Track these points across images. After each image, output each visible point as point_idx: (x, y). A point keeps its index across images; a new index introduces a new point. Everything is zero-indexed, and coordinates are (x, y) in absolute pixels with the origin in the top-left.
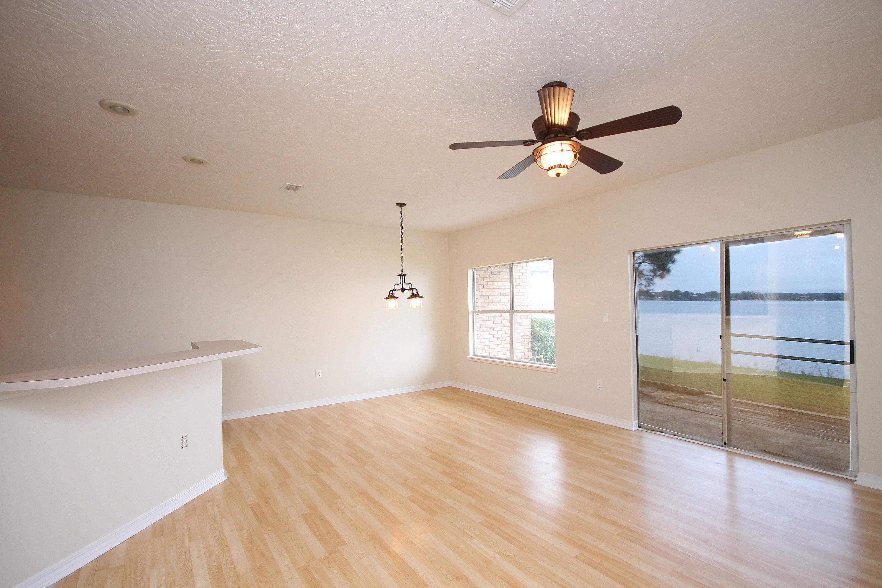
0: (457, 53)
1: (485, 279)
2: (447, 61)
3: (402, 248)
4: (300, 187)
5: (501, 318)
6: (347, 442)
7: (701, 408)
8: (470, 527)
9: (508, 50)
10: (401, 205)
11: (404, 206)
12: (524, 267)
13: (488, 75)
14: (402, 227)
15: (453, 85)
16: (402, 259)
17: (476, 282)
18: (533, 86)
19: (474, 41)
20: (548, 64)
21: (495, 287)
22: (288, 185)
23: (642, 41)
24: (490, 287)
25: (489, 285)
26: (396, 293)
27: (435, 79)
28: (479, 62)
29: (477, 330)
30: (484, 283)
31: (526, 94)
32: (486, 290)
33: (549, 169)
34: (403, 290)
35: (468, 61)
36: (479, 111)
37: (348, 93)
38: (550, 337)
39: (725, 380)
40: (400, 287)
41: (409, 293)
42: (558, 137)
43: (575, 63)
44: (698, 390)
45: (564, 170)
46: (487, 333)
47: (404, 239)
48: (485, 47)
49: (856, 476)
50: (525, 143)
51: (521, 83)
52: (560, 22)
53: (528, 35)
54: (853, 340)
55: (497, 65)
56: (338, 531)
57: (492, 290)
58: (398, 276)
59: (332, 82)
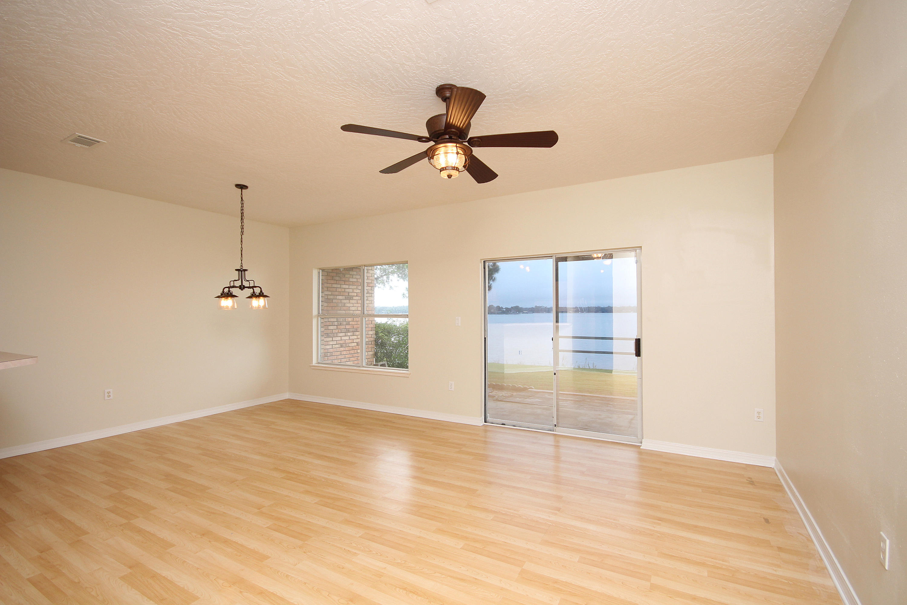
0: (364, 25)
1: (330, 281)
2: (350, 30)
3: (242, 238)
4: (99, 142)
5: (345, 323)
6: (166, 476)
7: (528, 400)
8: (352, 544)
9: (417, 39)
10: (242, 187)
11: (246, 189)
12: (369, 271)
13: (389, 60)
14: (242, 213)
15: (349, 59)
16: (242, 251)
17: (322, 284)
18: (428, 83)
19: (386, 17)
20: (450, 65)
21: (340, 290)
22: (79, 136)
23: (532, 67)
24: (334, 289)
25: (333, 287)
26: (234, 291)
27: (330, 46)
28: (384, 42)
29: (322, 336)
30: (329, 285)
31: (420, 89)
32: (330, 293)
33: (442, 170)
34: (242, 287)
35: (373, 38)
36: (367, 96)
37: (213, 33)
38: (393, 343)
39: (555, 374)
40: (238, 284)
41: (249, 292)
42: (452, 140)
43: (473, 71)
44: (523, 387)
45: (456, 172)
46: (330, 339)
47: (245, 227)
48: (396, 28)
49: (641, 443)
50: (420, 139)
51: (419, 77)
52: (473, 25)
53: (440, 29)
54: (640, 339)
55: (402, 51)
56: (182, 586)
57: (337, 293)
58: (235, 271)
59: (196, 13)
